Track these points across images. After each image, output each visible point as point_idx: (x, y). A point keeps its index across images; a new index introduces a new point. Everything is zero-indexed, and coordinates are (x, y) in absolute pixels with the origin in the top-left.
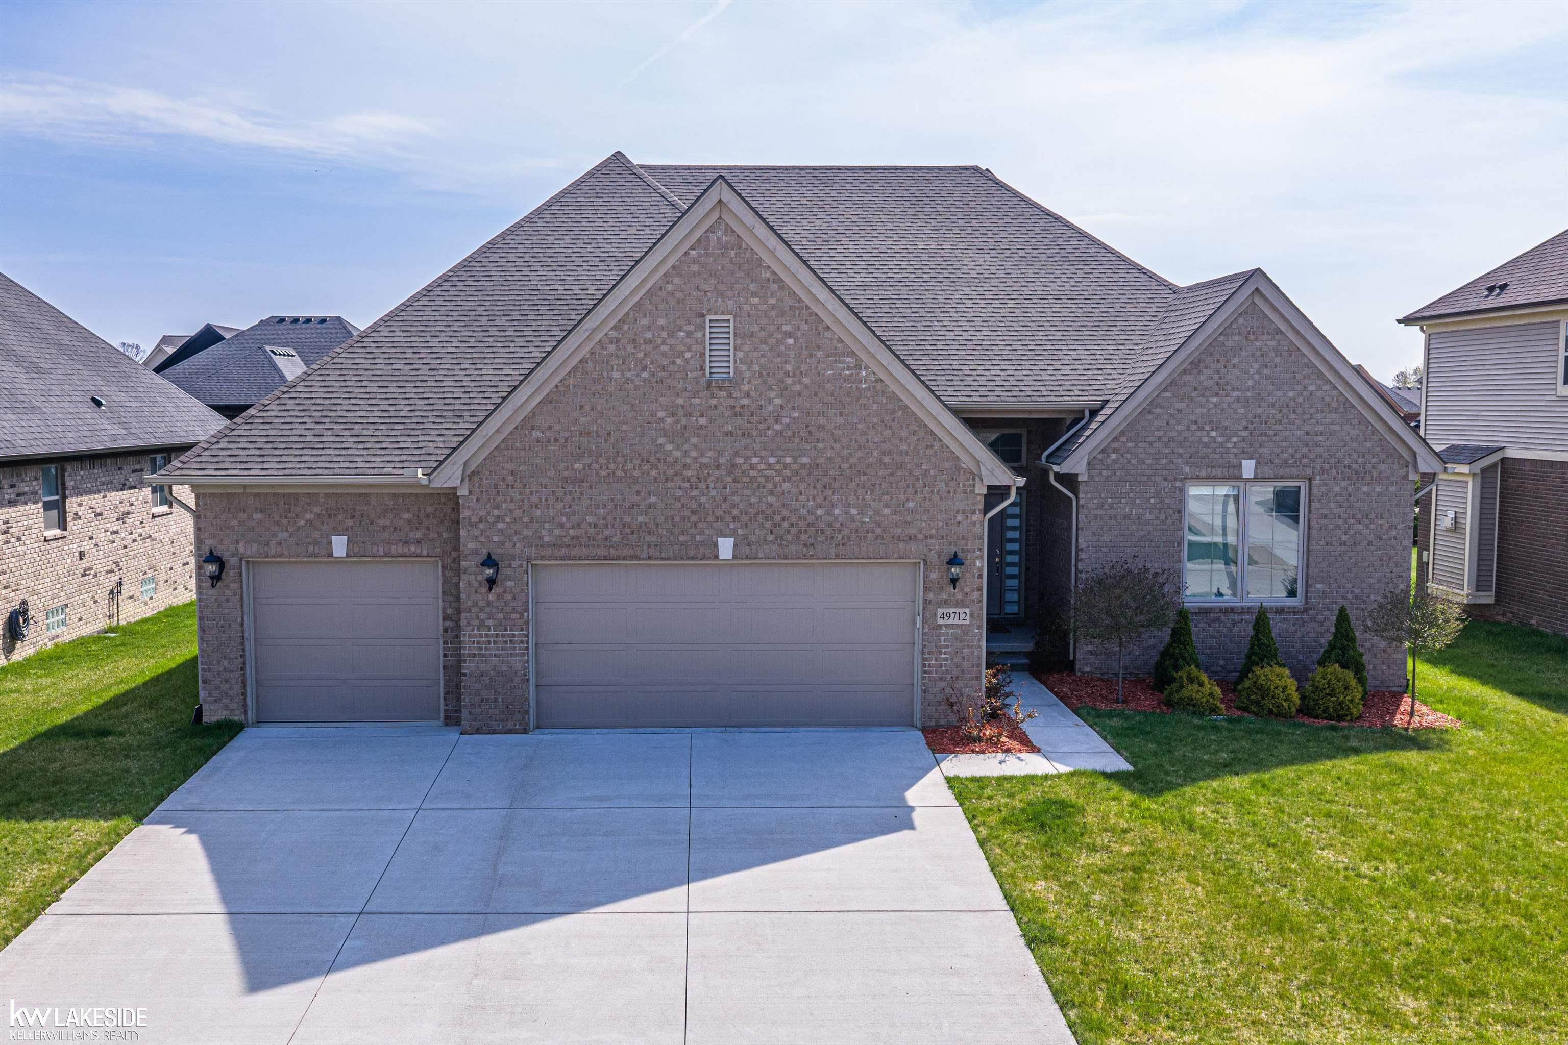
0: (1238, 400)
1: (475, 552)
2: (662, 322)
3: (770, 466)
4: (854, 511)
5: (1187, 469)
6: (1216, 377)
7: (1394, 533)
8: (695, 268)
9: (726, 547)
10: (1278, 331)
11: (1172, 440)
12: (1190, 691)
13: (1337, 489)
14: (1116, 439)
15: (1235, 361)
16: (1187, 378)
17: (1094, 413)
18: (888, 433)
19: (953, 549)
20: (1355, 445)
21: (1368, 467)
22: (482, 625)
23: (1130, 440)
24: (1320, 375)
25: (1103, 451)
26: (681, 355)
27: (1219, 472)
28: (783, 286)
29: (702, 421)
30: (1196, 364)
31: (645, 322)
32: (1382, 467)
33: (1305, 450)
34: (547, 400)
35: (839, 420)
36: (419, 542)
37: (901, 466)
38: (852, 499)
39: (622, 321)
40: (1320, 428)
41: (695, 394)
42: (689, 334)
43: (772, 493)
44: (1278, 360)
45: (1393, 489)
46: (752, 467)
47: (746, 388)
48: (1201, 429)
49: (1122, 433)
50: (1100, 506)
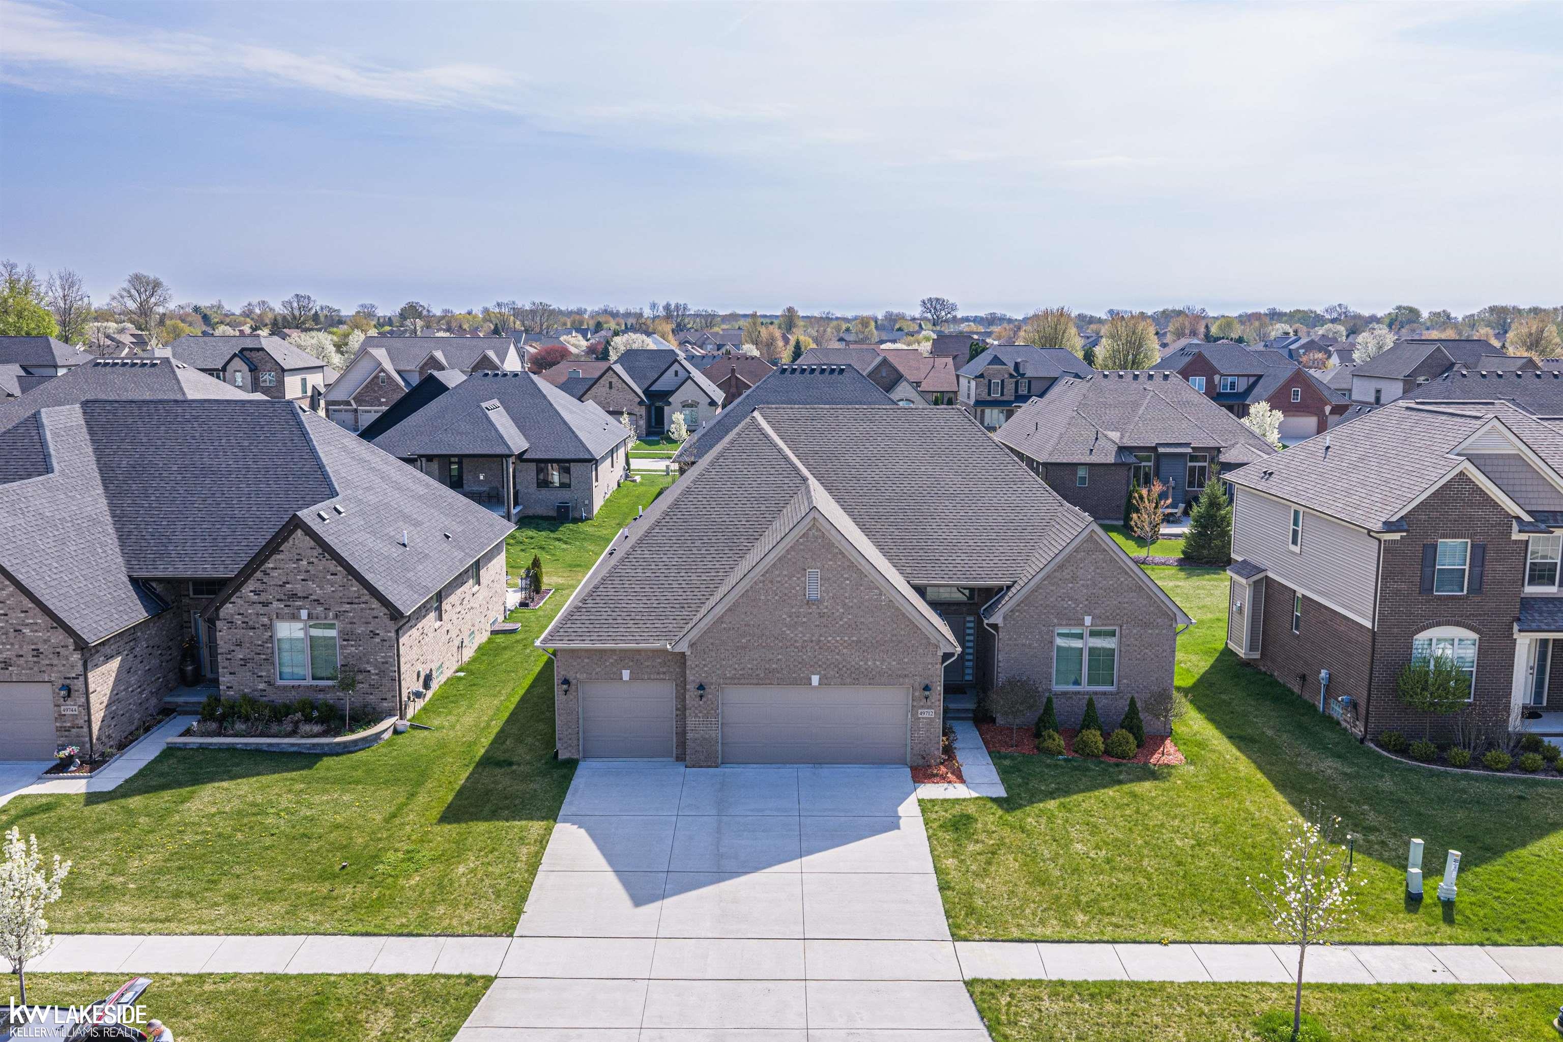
0: (1083, 585)
1: (694, 681)
2: (785, 573)
3: (837, 641)
4: (878, 663)
5: (1056, 621)
6: (1071, 574)
7: (1165, 654)
8: (802, 547)
9: (815, 679)
10: (1105, 550)
11: (1047, 606)
12: (1049, 743)
13: (1135, 631)
14: (1018, 605)
15: (1081, 565)
16: (1056, 574)
17: (1009, 588)
18: (895, 626)
19: (927, 682)
20: (1144, 609)
21: (1152, 620)
22: (696, 716)
23: (1026, 605)
24: (1126, 573)
25: (1012, 611)
26: (794, 588)
27: (1073, 622)
28: (844, 556)
29: (804, 620)
30: (1061, 567)
31: (777, 573)
32: (1159, 620)
33: (1118, 611)
34: (729, 610)
35: (871, 620)
36: (664, 673)
37: (900, 642)
38: (877, 657)
39: (766, 572)
40: (1126, 600)
41: (801, 607)
42: (798, 579)
43: (838, 654)
44: (1104, 565)
45: (1164, 631)
46: (829, 642)
47: (826, 604)
48: (1063, 600)
49: (1022, 602)
50: (1010, 639)
